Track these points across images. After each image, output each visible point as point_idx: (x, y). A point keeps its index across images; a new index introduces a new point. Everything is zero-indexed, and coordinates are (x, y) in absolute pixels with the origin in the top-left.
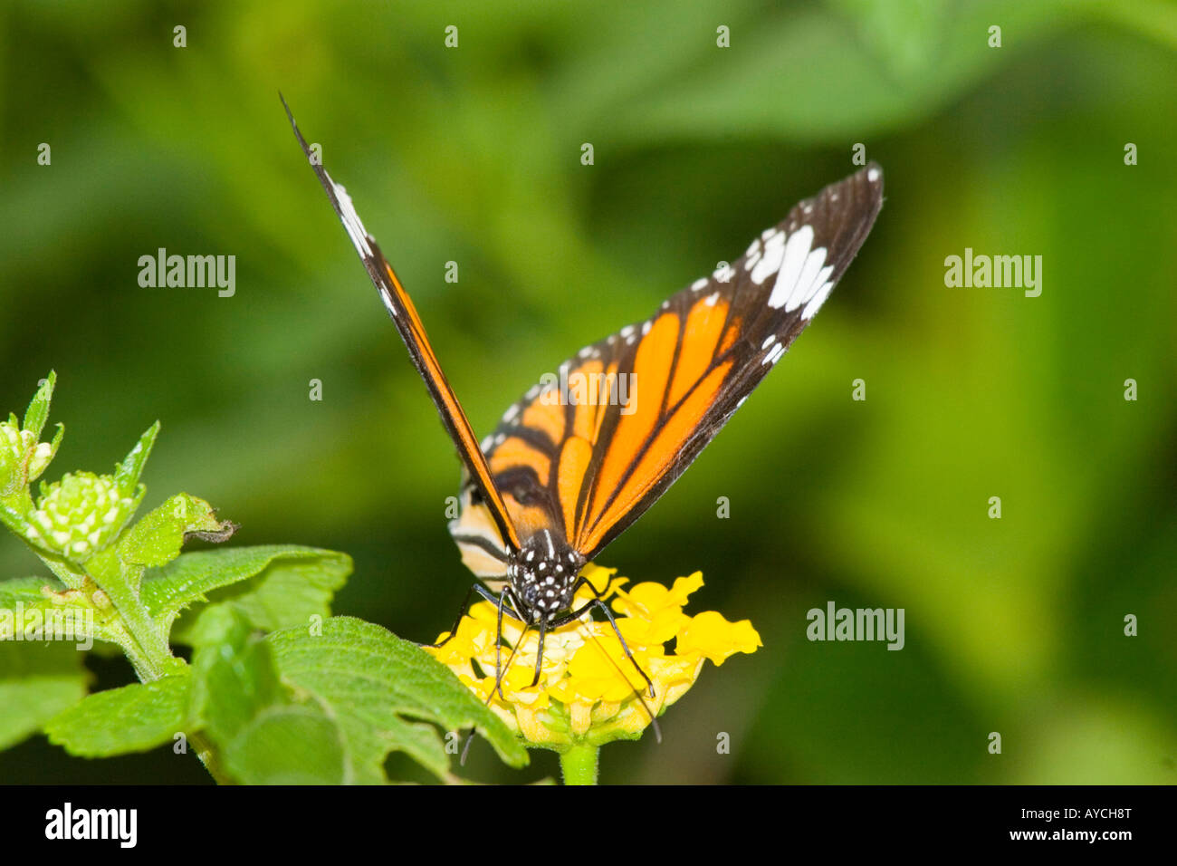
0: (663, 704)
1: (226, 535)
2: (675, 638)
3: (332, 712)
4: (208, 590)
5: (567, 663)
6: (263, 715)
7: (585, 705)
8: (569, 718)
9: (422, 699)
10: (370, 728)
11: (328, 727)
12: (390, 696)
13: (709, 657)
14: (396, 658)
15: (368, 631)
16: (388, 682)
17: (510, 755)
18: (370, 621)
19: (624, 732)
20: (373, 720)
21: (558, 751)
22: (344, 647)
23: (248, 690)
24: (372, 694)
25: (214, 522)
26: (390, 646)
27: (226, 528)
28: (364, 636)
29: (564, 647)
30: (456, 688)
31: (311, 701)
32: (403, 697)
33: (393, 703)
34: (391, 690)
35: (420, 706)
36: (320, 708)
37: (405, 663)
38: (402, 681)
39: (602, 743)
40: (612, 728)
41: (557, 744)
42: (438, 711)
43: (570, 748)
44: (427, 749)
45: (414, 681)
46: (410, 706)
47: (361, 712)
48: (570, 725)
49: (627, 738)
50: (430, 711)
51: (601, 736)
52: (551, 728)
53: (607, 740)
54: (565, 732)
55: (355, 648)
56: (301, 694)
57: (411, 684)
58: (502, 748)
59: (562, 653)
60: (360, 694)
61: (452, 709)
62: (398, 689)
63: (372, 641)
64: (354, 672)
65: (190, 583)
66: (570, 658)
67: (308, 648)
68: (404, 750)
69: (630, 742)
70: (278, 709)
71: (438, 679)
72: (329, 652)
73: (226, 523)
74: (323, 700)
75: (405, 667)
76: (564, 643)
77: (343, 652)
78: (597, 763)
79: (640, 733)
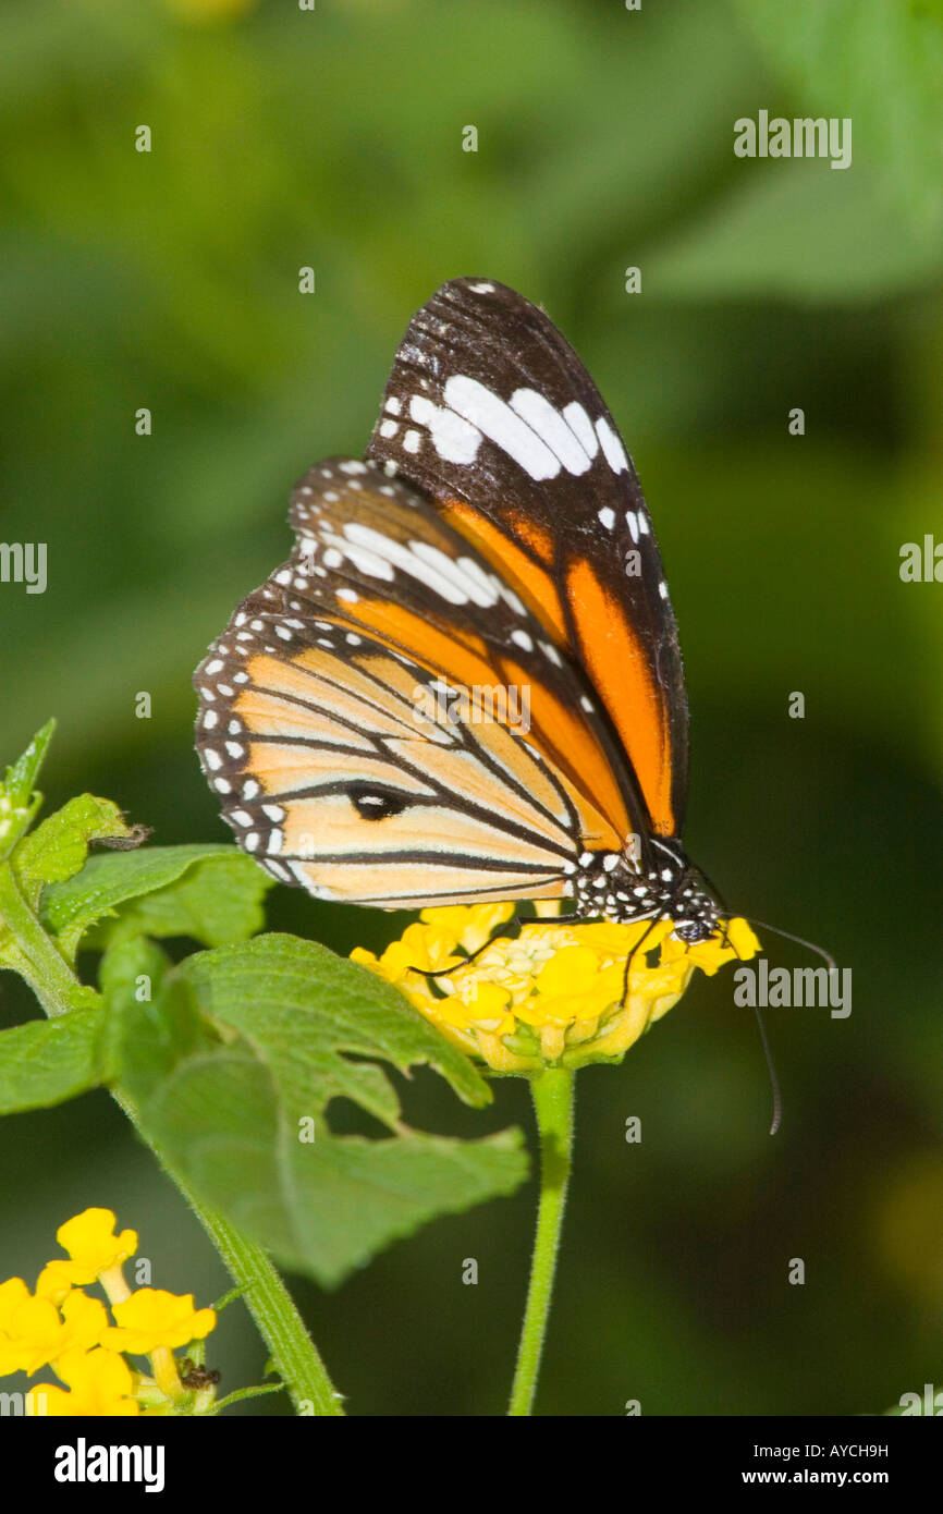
0: (648, 1021)
1: (136, 841)
2: (660, 945)
3: (264, 1053)
4: (118, 902)
5: (534, 977)
6: (183, 1066)
7: (558, 1028)
8: (539, 1040)
9: (367, 1032)
10: (308, 1071)
11: (260, 1073)
12: (330, 1031)
13: (700, 966)
14: (336, 983)
15: (303, 950)
16: (328, 1014)
17: (469, 1093)
18: (306, 938)
19: (602, 1055)
20: (312, 1062)
21: (527, 1078)
22: (276, 972)
23: (165, 1038)
24: (310, 1029)
25: (122, 827)
26: (328, 968)
27: (137, 833)
28: (298, 957)
29: (531, 958)
30: (407, 1017)
31: (240, 1043)
32: (346, 1031)
33: (334, 1039)
34: (331, 1022)
35: (364, 1041)
36: (250, 1051)
37: (345, 988)
38: (344, 1011)
39: (578, 1067)
40: (590, 1050)
41: (526, 1071)
42: (384, 1045)
43: (540, 1073)
44: (372, 1092)
45: (357, 1011)
46: (354, 1042)
47: (295, 1052)
48: (540, 1048)
49: (607, 1062)
50: (377, 1046)
51: (577, 1059)
52: (519, 1053)
53: (583, 1065)
54: (536, 1055)
55: (289, 973)
56: (228, 1035)
57: (355, 1015)
58: (461, 1087)
59: (528, 966)
60: (296, 1029)
61: (402, 1044)
62: (339, 1020)
63: (308, 962)
64: (289, 1003)
65: (98, 893)
66: (538, 972)
67: (233, 975)
68: (347, 1095)
69: (610, 1066)
70: (201, 1058)
71: (384, 1007)
72: (260, 978)
73: (137, 827)
74: (252, 1038)
75: (347, 993)
76: (530, 952)
77: (275, 979)
78: (573, 1088)
79: (621, 1056)
